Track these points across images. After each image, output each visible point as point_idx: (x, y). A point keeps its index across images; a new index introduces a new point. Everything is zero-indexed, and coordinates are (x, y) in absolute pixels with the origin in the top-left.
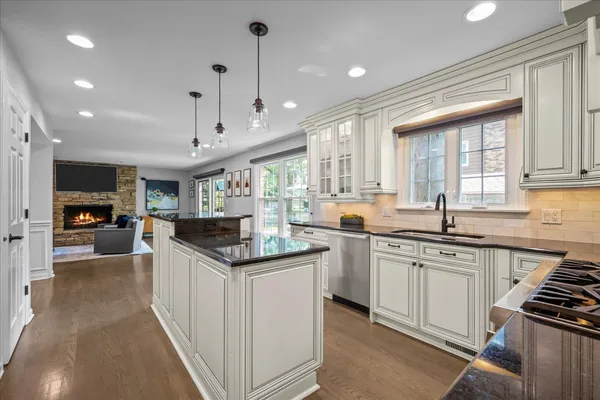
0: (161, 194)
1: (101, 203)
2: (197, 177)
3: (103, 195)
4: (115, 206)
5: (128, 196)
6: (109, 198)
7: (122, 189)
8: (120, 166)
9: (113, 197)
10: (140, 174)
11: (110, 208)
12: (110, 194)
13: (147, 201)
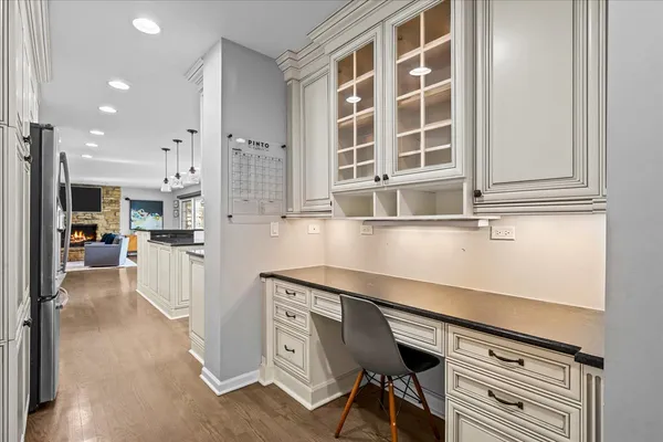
0: (145, 214)
1: (86, 223)
2: (181, 198)
3: (89, 215)
4: (100, 226)
5: (112, 216)
6: (93, 218)
7: (106, 209)
8: (104, 187)
9: (97, 216)
10: (124, 194)
11: (95, 227)
12: (95, 214)
13: (131, 220)
